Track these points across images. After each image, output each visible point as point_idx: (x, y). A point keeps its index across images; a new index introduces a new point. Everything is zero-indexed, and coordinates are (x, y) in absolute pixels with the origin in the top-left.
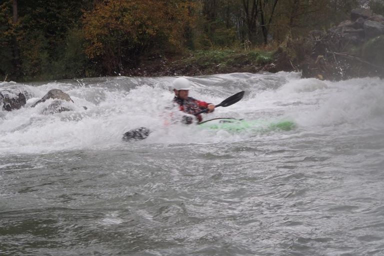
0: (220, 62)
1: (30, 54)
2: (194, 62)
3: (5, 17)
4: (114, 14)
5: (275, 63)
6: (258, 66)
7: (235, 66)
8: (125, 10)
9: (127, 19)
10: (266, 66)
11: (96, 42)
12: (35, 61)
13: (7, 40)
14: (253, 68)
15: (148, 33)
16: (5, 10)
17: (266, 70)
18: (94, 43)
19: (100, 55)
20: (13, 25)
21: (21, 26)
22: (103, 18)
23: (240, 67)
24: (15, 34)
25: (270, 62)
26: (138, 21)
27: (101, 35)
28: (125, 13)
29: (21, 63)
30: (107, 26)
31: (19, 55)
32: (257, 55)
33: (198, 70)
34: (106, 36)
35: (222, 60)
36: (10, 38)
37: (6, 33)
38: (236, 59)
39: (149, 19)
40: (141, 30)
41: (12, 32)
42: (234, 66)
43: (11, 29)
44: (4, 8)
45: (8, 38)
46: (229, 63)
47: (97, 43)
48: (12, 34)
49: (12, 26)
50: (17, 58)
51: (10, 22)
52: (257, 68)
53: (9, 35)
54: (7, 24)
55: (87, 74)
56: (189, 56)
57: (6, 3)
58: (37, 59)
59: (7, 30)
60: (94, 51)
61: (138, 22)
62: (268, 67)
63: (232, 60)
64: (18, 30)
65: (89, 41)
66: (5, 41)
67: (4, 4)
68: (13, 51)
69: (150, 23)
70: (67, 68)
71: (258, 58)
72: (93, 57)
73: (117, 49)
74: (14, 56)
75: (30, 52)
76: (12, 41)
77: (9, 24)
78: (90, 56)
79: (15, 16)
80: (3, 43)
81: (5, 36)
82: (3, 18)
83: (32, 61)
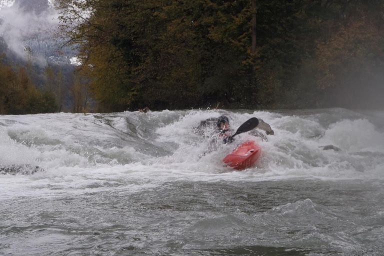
1: (265, 83)
3: (244, 47)
4: (348, 46)
8: (360, 42)
9: (360, 51)
12: (270, 90)
13: (245, 69)
16: (245, 40)
19: (331, 86)
20: (251, 54)
21: (259, 56)
24: (252, 63)
27: (333, 66)
28: (359, 45)
29: (257, 92)
30: (339, 57)
36: (248, 67)
37: (244, 62)
41: (250, 62)
43: (249, 59)
44: (244, 38)
45: (246, 67)
47: (329, 74)
48: (249, 64)
49: (250, 55)
51: (249, 51)
53: (247, 64)
54: (246, 53)
55: (317, 104)
58: (272, 88)
59: (245, 59)
64: (255, 59)
65: (321, 72)
66: (242, 70)
67: (244, 34)
72: (324, 88)
75: (265, 81)
76: (249, 70)
77: (247, 54)
78: (321, 87)
79: (253, 46)
80: (241, 72)
81: (243, 65)
82: (242, 48)
83: (267, 90)
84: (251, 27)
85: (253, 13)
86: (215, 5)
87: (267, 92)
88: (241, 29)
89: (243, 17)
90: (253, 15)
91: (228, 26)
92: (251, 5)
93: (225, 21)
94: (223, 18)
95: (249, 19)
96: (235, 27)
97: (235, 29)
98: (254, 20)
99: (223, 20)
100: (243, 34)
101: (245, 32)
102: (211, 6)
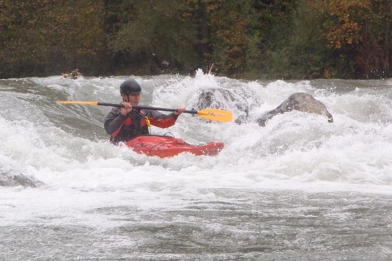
1: (227, 36)
11: (347, 20)
13: (191, 9)
18: (343, 22)
19: (354, 43)
29: (210, 50)
31: (209, 37)
34: (366, 11)
45: (193, 7)
47: (349, 22)
50: (204, 41)
55: (327, 73)
58: (240, 45)
60: (343, 36)
65: (336, 17)
66: (187, 11)
68: (199, 29)
70: (292, 64)
72: (339, 47)
73: (383, 35)
74: (200, 37)
75: (228, 32)
76: (199, 12)
78: (335, 44)
80: (185, 14)
83: (231, 47)
87: (231, 51)
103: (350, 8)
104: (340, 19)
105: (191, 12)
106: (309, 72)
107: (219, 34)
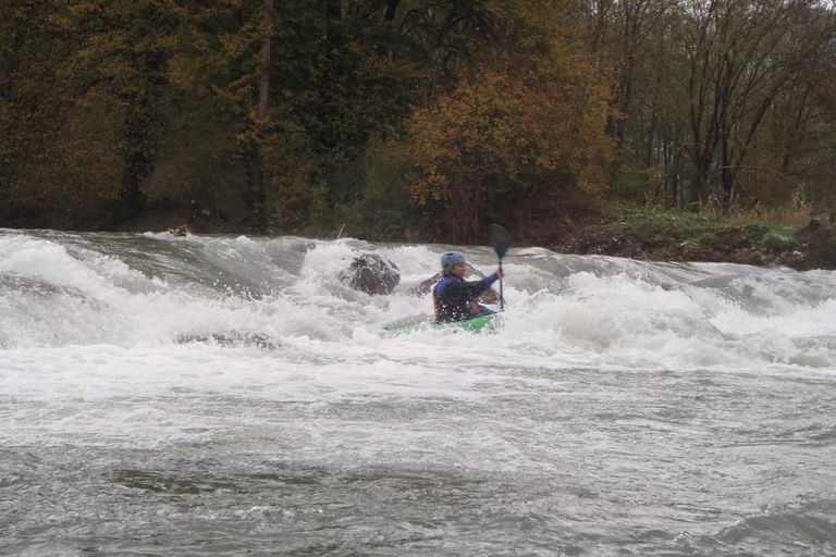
0: (685, 238)
2: (630, 232)
3: (241, 104)
4: (476, 119)
5: (803, 250)
6: (767, 253)
7: (719, 249)
8: (498, 113)
9: (501, 132)
10: (783, 254)
11: (433, 172)
12: (294, 198)
13: (242, 151)
14: (757, 257)
15: (541, 165)
16: (245, 89)
17: (784, 263)
18: (429, 174)
19: (442, 200)
20: (258, 121)
21: (272, 125)
22: (453, 125)
23: (728, 252)
24: (258, 140)
25: (792, 247)
26: (523, 139)
27: (446, 159)
28: (496, 119)
29: (262, 199)
30: (460, 142)
31: (261, 184)
32: (765, 230)
33: (639, 249)
34: (456, 162)
35: (690, 234)
36: (249, 148)
37: (241, 137)
38: (720, 234)
39: (544, 135)
40: (525, 156)
41: (253, 136)
42: (715, 249)
43: (252, 130)
44: (242, 85)
45: (244, 148)
46: (705, 242)
47: (436, 174)
48: (252, 140)
49: (254, 124)
50: (256, 188)
51: (252, 115)
52: (764, 257)
53: (248, 141)
54: (245, 119)
55: (408, 233)
56: (615, 219)
57: (248, 76)
58: (298, 195)
59: (243, 132)
61: (523, 141)
62: (788, 256)
63: (711, 236)
64: (265, 131)
65: (421, 169)
66: (237, 153)
67: (243, 79)
68: (249, 174)
69: (545, 144)
70: (366, 219)
71: (766, 237)
72: (423, 203)
74: (250, 183)
75: (284, 179)
76: (251, 154)
77: (248, 119)
78: (418, 200)
79: (262, 105)
80: (234, 156)
81: (238, 143)
82: (237, 107)
83: (289, 197)
84: (261, 64)
85: (265, 37)
86: (183, 12)
87: (289, 202)
88: (237, 67)
89: (244, 42)
90: (264, 40)
91: (211, 58)
92: (262, 18)
93: (204, 48)
94: (201, 40)
95: (256, 47)
96: (224, 62)
97: (223, 66)
98: (266, 50)
99: (201, 45)
100: (240, 78)
101: (245, 73)
102: (176, 13)
103: (436, 158)
104: (426, 171)
105: (242, 154)
106: (387, 230)
107: (274, 181)
